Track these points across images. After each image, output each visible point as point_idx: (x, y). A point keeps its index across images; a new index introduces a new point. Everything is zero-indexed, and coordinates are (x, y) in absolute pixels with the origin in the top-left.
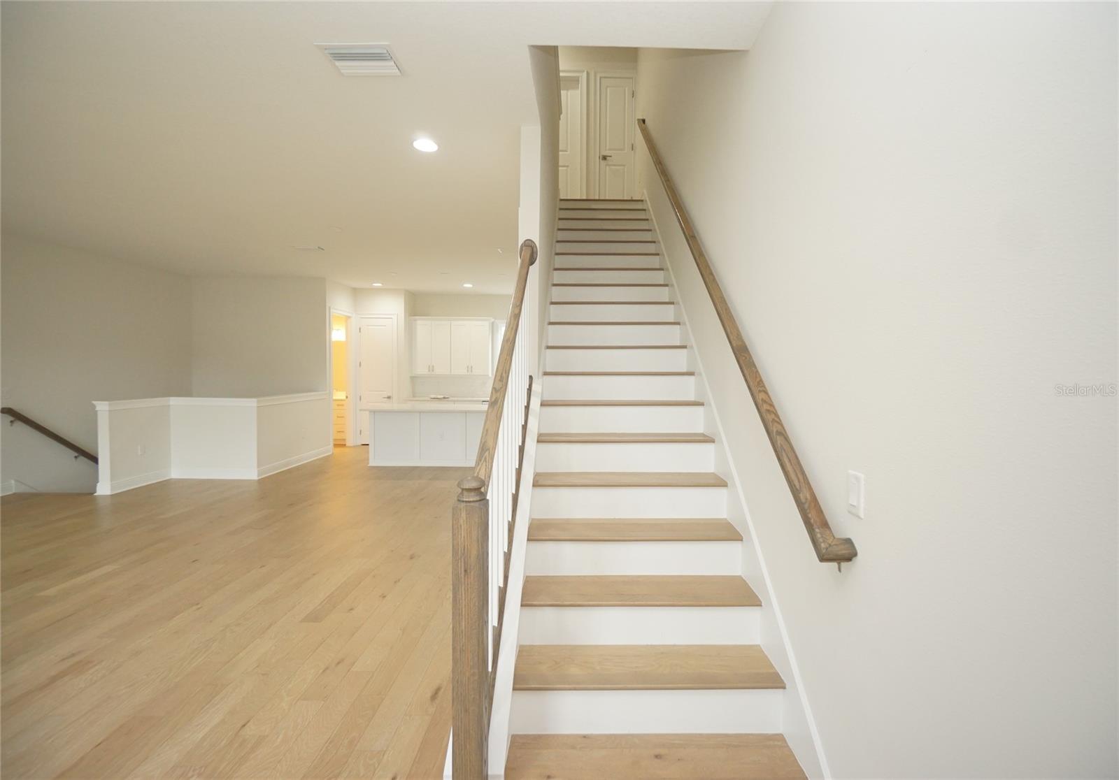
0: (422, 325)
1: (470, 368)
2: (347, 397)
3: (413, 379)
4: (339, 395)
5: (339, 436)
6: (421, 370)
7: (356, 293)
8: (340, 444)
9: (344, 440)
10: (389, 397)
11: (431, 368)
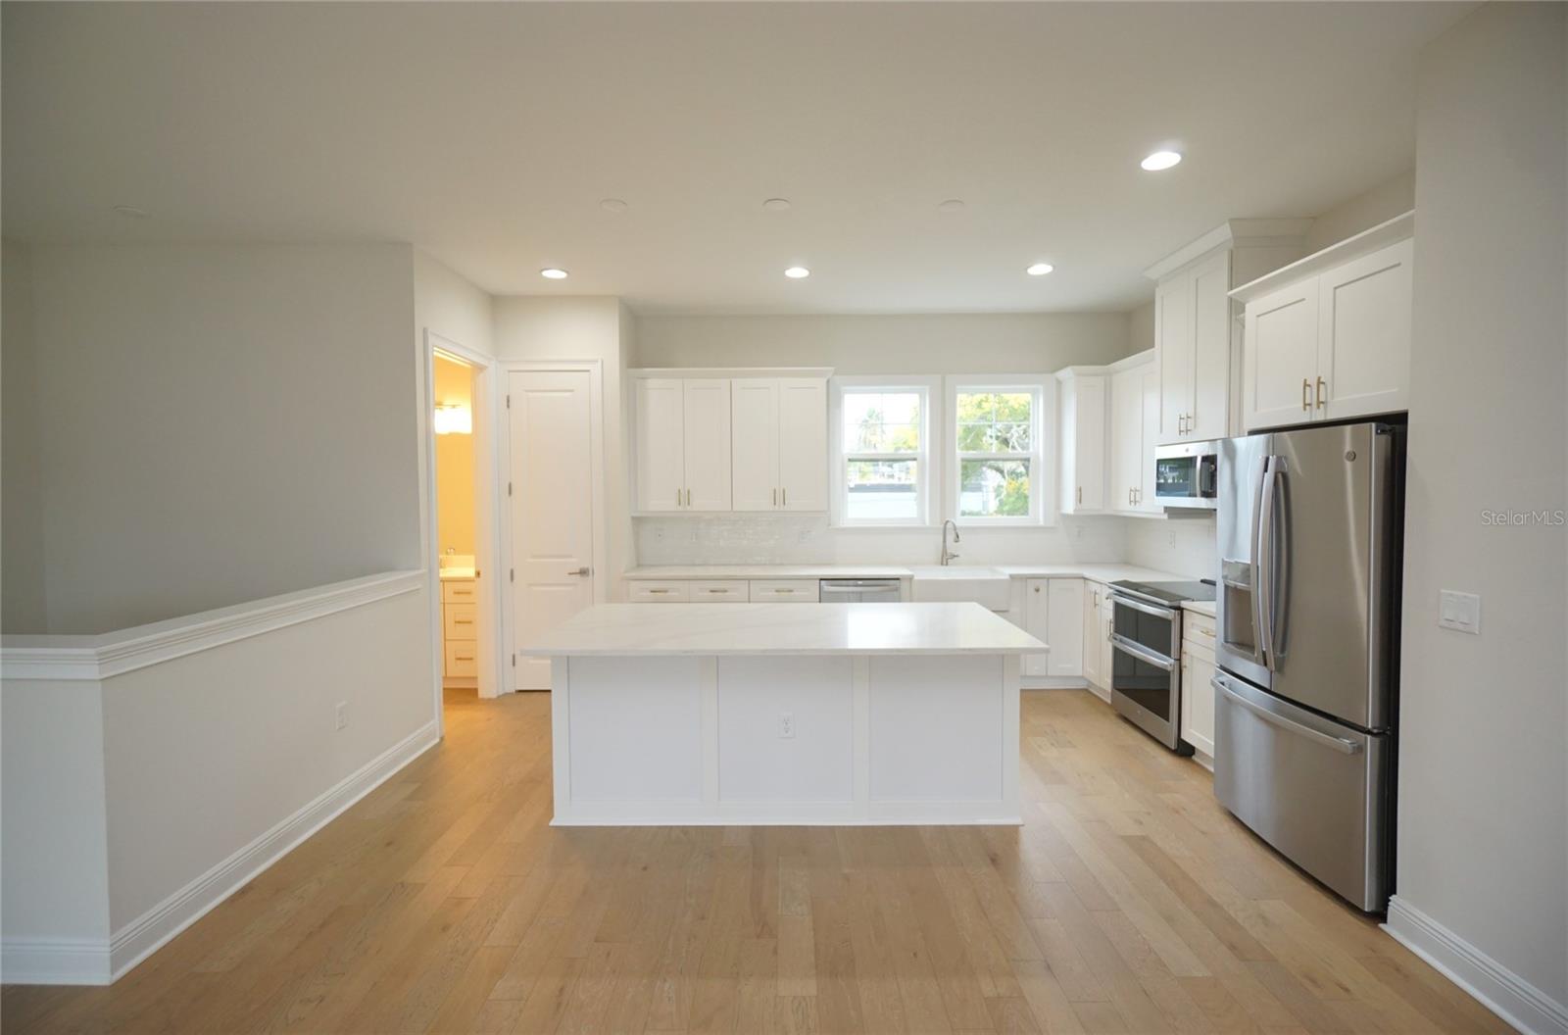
0: (661, 389)
1: (779, 497)
2: (478, 574)
3: (638, 521)
4: (461, 568)
5: (458, 670)
6: (660, 501)
7: (499, 306)
8: (461, 694)
9: (475, 679)
10: (583, 572)
11: (684, 497)
